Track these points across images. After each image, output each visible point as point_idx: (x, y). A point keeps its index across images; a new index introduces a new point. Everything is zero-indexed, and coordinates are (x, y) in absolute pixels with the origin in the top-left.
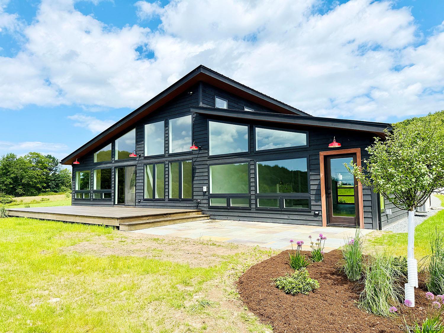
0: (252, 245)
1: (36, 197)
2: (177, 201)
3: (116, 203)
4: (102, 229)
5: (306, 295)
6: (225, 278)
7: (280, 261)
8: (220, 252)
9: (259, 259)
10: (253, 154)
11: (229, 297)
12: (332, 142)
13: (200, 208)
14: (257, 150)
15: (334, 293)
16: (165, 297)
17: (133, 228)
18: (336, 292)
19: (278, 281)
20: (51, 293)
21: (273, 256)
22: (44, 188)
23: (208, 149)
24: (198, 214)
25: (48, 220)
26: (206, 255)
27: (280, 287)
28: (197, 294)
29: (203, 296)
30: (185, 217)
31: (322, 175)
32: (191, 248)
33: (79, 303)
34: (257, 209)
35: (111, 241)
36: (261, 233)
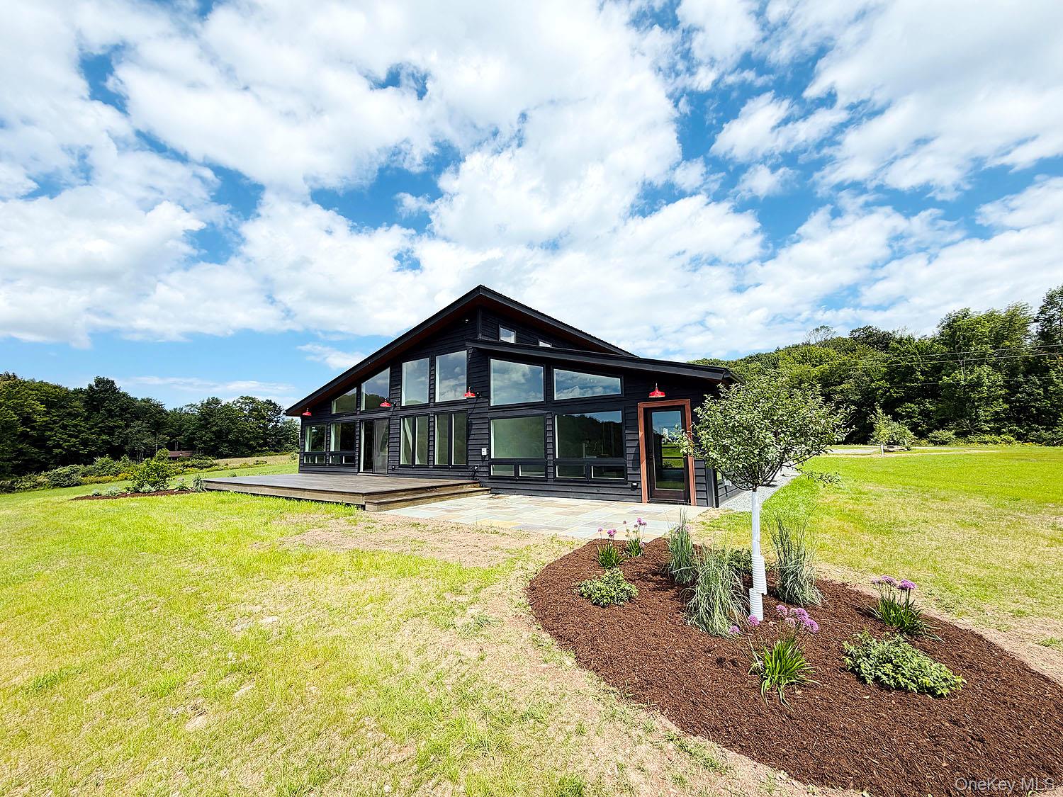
0: (549, 532)
1: (249, 458)
2: (445, 468)
3: (362, 470)
4: (341, 510)
5: (620, 606)
6: (512, 582)
7: (586, 556)
8: (504, 543)
9: (558, 553)
10: (551, 405)
11: (516, 609)
12: (653, 390)
13: (478, 478)
14: (555, 399)
15: (658, 603)
16: (427, 612)
17: (383, 507)
18: (660, 601)
19: (583, 587)
20: (264, 609)
21: (576, 548)
22: (261, 446)
23: (489, 397)
24: (474, 487)
25: (265, 495)
26: (486, 548)
27: (585, 595)
28: (472, 606)
29: (480, 610)
30: (456, 491)
31: (641, 434)
32: (464, 538)
33: (305, 624)
34: (556, 480)
35: (353, 527)
36: (560, 514)
